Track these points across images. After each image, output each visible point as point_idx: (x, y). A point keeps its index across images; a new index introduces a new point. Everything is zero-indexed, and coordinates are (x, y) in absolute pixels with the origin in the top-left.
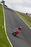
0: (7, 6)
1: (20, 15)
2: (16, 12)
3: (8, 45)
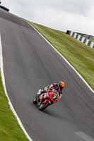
0: (8, 10)
3: (12, 125)
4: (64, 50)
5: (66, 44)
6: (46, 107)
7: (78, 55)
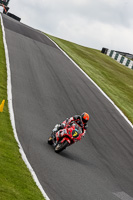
0: (19, 19)
1: (74, 56)
2: (59, 42)
3: (24, 182)
4: (98, 76)
5: (101, 67)
6: (64, 148)
7: (118, 83)
